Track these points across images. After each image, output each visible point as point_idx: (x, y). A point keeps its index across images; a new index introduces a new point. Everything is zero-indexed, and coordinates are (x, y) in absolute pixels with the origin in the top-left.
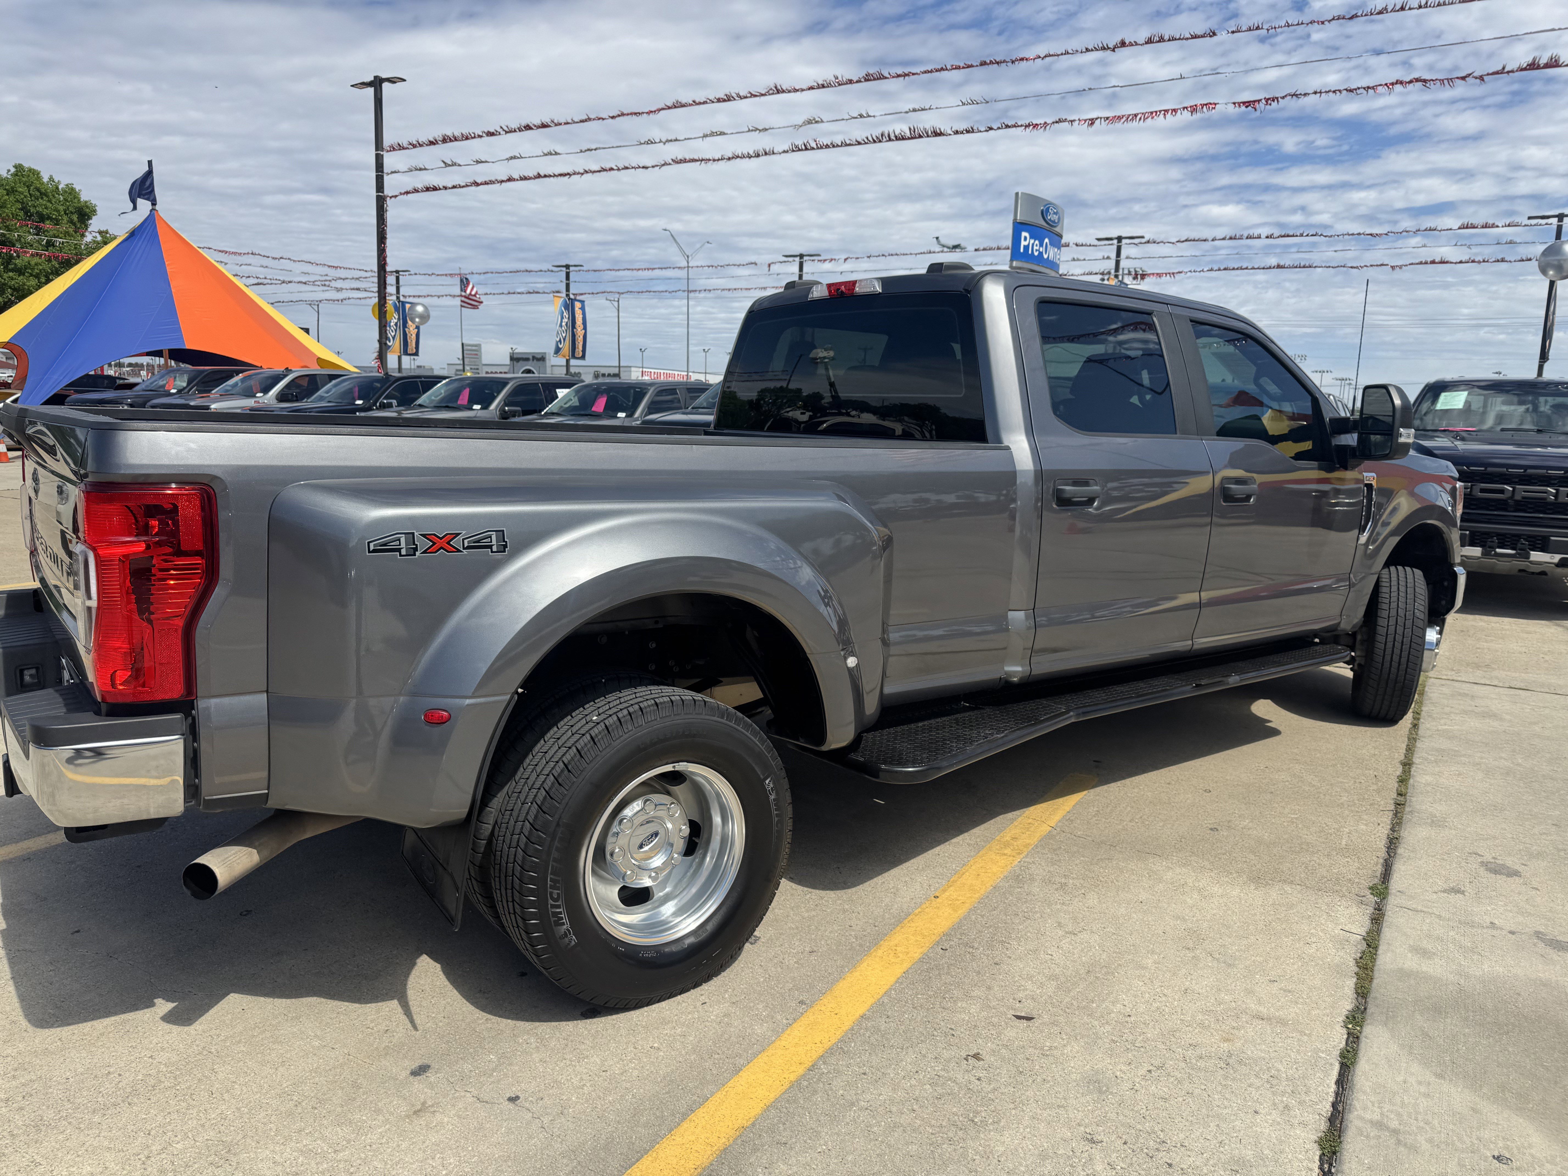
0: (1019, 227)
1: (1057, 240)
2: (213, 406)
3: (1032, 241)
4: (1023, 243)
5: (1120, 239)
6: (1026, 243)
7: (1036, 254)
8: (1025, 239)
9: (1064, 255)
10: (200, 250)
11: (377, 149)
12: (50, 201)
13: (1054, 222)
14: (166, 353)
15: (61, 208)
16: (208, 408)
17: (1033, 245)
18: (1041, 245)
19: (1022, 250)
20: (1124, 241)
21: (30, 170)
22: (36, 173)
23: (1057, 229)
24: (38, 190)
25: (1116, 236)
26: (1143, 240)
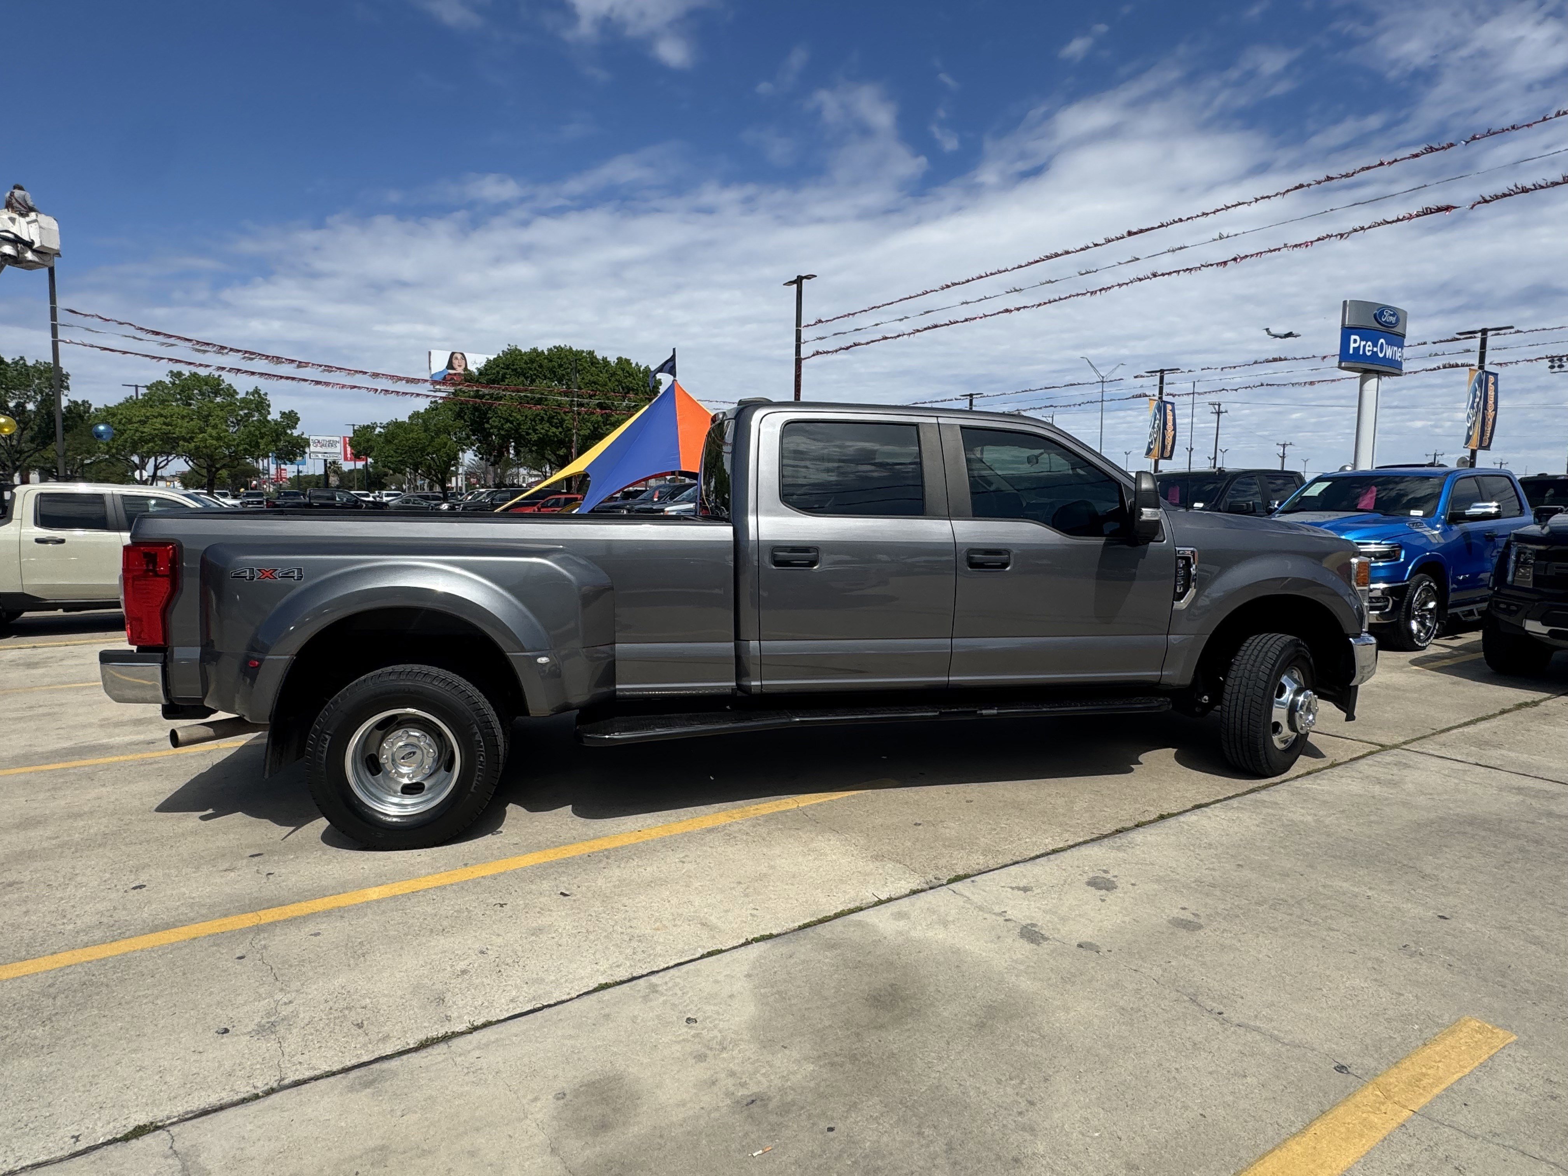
0: (1347, 332)
1: (1398, 339)
2: (667, 509)
3: (1363, 343)
4: (1352, 345)
5: (1484, 332)
6: (1356, 345)
7: (1369, 354)
8: (1355, 341)
9: (1407, 352)
10: (699, 402)
11: (797, 326)
12: (634, 379)
13: (1391, 323)
14: (677, 473)
15: (641, 383)
16: (663, 511)
17: (1364, 346)
18: (1375, 345)
19: (1351, 352)
20: (1490, 333)
21: (626, 360)
22: (628, 361)
23: (1398, 329)
24: (627, 372)
25: (1480, 328)
26: (1512, 330)
